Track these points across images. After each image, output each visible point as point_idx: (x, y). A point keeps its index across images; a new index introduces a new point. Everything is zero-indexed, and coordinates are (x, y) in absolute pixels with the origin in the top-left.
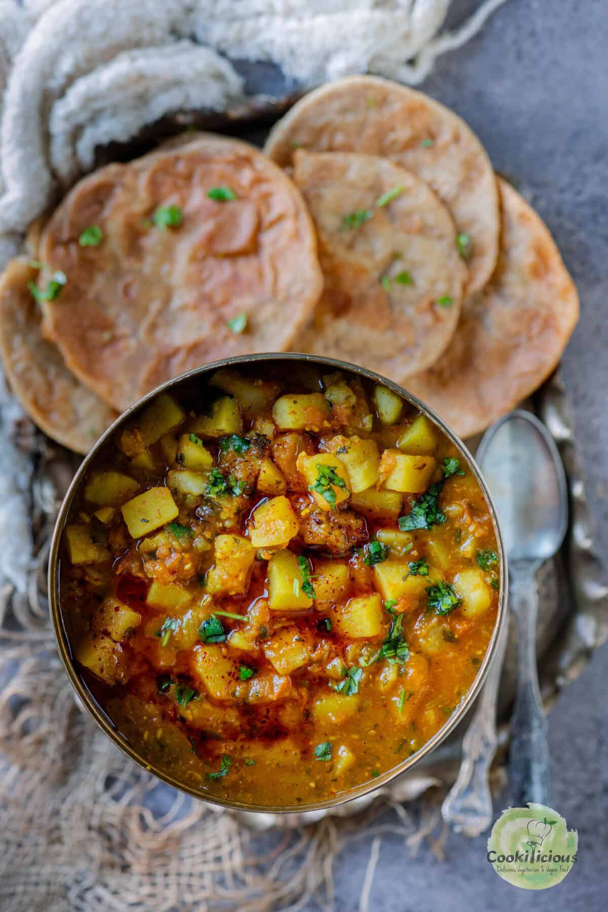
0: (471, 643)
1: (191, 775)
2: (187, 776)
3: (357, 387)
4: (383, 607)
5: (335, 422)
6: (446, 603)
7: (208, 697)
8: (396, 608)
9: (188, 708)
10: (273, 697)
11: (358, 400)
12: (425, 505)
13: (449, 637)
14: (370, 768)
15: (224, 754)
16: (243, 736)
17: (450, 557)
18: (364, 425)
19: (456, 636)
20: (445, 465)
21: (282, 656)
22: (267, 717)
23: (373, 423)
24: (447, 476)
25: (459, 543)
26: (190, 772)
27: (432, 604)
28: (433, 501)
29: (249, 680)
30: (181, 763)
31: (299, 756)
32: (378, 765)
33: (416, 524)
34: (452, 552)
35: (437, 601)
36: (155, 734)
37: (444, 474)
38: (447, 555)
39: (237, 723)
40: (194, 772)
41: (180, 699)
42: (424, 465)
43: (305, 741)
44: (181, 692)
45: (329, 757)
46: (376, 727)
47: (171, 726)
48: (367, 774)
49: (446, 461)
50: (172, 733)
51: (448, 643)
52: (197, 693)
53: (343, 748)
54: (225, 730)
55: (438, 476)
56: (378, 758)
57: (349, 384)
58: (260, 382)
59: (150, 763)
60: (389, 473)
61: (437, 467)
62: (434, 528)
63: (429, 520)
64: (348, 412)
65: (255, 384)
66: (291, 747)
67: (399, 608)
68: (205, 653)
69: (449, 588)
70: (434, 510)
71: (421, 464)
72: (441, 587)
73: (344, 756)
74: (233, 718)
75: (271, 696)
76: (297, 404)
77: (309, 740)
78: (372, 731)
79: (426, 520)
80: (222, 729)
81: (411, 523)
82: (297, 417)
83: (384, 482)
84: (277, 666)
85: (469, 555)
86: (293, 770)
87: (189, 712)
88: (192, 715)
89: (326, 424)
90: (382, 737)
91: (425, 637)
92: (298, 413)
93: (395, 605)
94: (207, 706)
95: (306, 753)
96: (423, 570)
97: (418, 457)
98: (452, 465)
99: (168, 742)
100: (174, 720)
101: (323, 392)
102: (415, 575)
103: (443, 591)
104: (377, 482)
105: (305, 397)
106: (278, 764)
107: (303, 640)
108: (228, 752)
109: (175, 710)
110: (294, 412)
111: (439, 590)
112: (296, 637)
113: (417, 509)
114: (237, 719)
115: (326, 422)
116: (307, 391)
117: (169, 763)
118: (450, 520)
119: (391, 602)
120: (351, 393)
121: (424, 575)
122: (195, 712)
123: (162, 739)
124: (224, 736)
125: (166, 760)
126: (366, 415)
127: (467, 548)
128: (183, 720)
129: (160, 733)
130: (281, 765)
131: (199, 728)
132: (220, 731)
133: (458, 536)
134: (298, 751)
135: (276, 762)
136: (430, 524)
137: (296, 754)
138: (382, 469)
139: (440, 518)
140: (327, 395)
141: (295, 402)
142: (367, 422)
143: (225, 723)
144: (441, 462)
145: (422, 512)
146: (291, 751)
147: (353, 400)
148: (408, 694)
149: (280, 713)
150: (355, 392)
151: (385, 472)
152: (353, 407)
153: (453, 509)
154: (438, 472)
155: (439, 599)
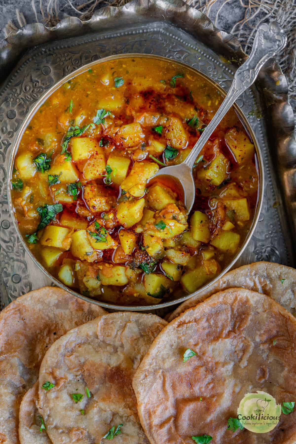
0: (30, 138)
1: (193, 78)
2: (195, 78)
3: (82, 286)
4: (72, 157)
5: (96, 268)
6: (41, 160)
7: (181, 119)
8: (65, 157)
9: (193, 115)
10: (146, 114)
11: (82, 280)
12: (48, 218)
13: (41, 141)
14: (93, 74)
15: (174, 88)
16: (164, 96)
17: (37, 187)
18: (80, 265)
19: (37, 142)
20: (36, 240)
21: (135, 133)
22: (150, 103)
23: (75, 266)
24: (35, 234)
25: (32, 195)
26: (193, 80)
27: (49, 160)
28: (44, 220)
29: (158, 126)
30: (198, 86)
31: (133, 82)
32: (88, 76)
33: (53, 207)
34: (36, 190)
35: (46, 162)
36: (212, 103)
37: (37, 235)
38: (38, 188)
39: (167, 103)
40: (191, 80)
41: (197, 120)
42: (46, 241)
43: (129, 89)
44: (195, 124)
45: (116, 80)
46: (87, 96)
47: (203, 107)
48: (95, 71)
49: (35, 242)
50: (203, 102)
51: (41, 138)
52: (187, 122)
53: (107, 84)
54: (173, 100)
55: (40, 234)
56: (88, 80)
57: (87, 288)
58: (135, 295)
59: (215, 88)
60: (66, 238)
61: (40, 239)
62: (44, 205)
63: (46, 209)
64: (88, 273)
65: (138, 294)
66: (137, 87)
67: (64, 157)
68: (180, 144)
69: (39, 169)
70: (43, 215)
71: (48, 241)
72: (42, 169)
73: (106, 81)
74: (169, 107)
75: (147, 115)
76: (116, 279)
77: (126, 89)
78: (89, 93)
79: (48, 209)
80: (175, 101)
81: (56, 208)
82: (117, 272)
83: (69, 232)
84: (140, 129)
85: (27, 188)
86: (137, 74)
87: (192, 113)
88: (190, 111)
89: (101, 267)
90: (84, 90)
91: (53, 141)
92: (116, 275)
93: (66, 159)
94: (182, 114)
95: (129, 83)
96: (51, 178)
97: (50, 245)
98: (32, 239)
99: (205, 98)
100: (201, 110)
101: (102, 286)
102: (55, 175)
103: (42, 167)
104: (73, 233)
105: (111, 283)
106: (145, 78)
107: (122, 138)
108: (172, 89)
109: (200, 115)
110: (118, 275)
111: (44, 168)
112: (126, 141)
113: (53, 216)
114: (167, 106)
115: (101, 268)
116: (111, 287)
117: (205, 86)
118: (35, 209)
119: (68, 160)
120: (86, 283)
121: (50, 175)
122: (188, 112)
123: (208, 100)
124: (174, 97)
125: (207, 88)
126: (78, 271)
127: (28, 192)
128: (196, 109)
129: (209, 103)
130: (143, 77)
131: (187, 103)
132: (176, 100)
133: (32, 199)
134: (133, 85)
135: (146, 79)
136: (45, 207)
137: (135, 83)
138: (70, 240)
139: (40, 210)
140: (99, 283)
141: (117, 281)
142: (78, 267)
143: (174, 105)
144: (38, 242)
145: (50, 214)
146: (137, 85)
147: (85, 280)
148: (68, 111)
149: (142, 104)
150: (84, 284)
151: (68, 238)
152: (85, 276)
153: (33, 215)
154: (40, 236)
155: (44, 163)
